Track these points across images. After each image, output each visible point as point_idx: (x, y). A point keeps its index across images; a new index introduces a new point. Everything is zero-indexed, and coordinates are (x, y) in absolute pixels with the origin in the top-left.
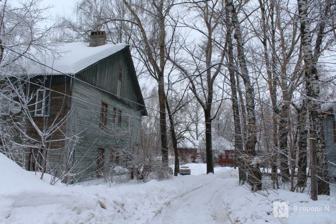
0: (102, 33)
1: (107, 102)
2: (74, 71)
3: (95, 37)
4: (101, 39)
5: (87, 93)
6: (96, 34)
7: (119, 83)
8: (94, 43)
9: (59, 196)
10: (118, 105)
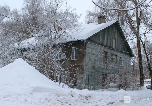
0: (103, 17)
1: (107, 51)
2: (85, 38)
3: (100, 19)
4: (103, 20)
5: (95, 47)
6: (101, 18)
7: (114, 41)
8: (100, 22)
9: (51, 89)
10: (114, 52)
